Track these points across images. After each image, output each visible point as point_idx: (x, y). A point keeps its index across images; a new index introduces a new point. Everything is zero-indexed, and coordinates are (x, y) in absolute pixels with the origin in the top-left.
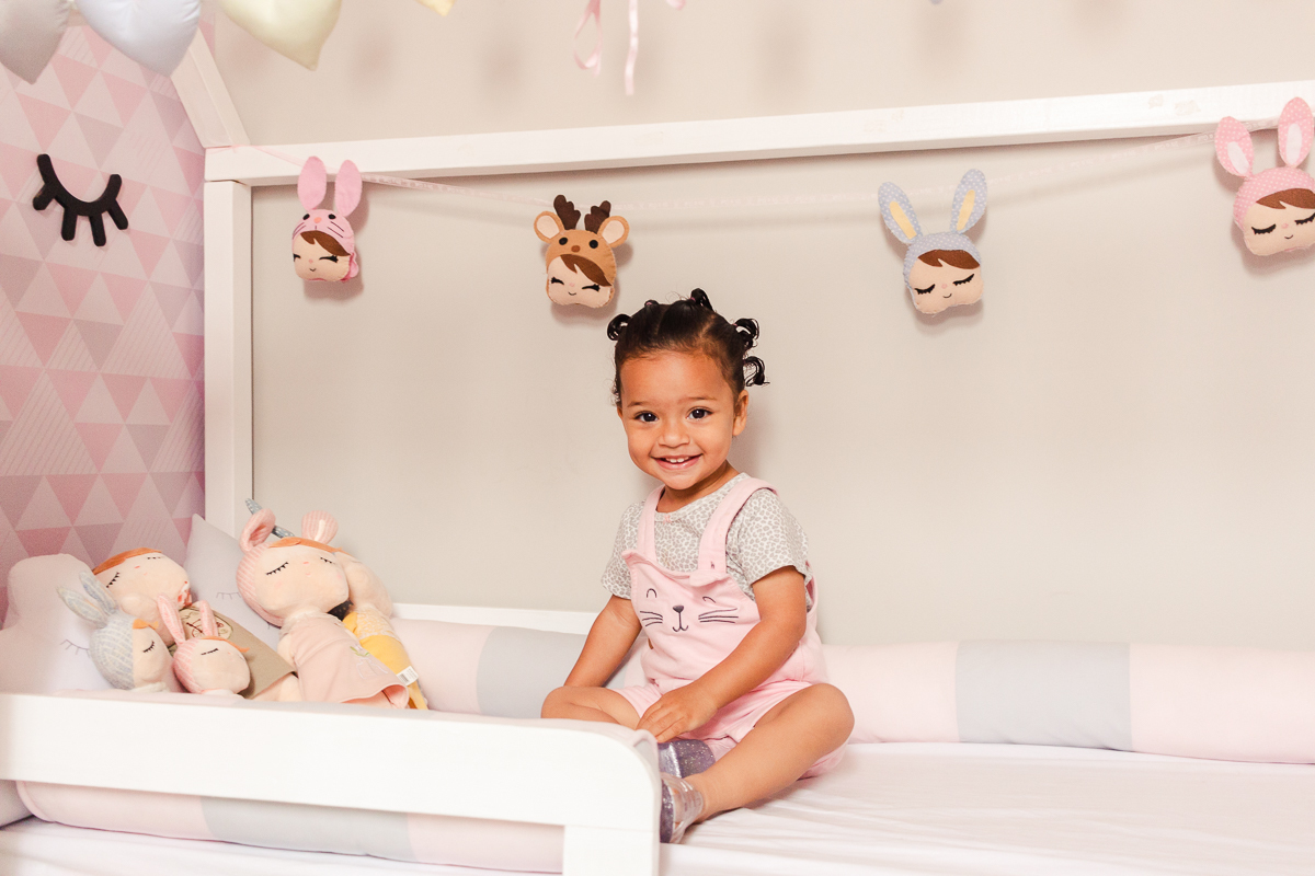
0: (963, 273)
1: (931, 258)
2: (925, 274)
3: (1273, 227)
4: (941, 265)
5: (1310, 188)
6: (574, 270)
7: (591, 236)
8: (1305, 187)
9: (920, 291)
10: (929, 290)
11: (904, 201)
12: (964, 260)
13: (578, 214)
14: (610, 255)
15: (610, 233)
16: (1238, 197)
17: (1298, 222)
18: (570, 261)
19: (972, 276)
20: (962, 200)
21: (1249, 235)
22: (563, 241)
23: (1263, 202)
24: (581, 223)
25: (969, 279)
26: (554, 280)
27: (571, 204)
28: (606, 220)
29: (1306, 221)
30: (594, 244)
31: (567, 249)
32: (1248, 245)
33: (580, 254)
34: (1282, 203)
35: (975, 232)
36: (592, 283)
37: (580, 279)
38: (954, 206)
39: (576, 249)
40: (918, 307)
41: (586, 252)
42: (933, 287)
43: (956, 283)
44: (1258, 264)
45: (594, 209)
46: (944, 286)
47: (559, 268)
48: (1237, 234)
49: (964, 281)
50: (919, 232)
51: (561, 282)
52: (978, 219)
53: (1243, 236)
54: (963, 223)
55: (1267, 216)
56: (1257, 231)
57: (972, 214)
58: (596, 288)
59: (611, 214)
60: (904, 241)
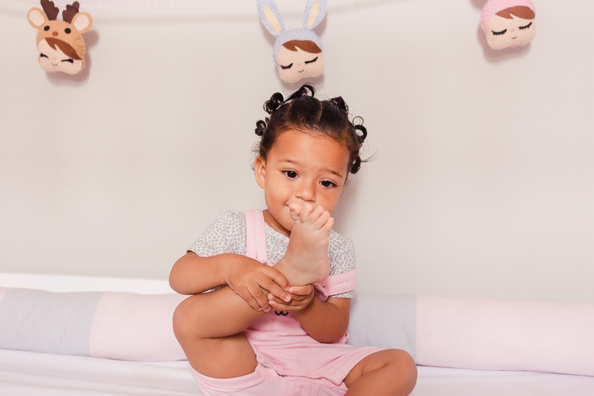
0: (312, 56)
1: (291, 45)
2: (288, 56)
3: (505, 31)
4: (296, 50)
5: (528, 6)
6: (55, 48)
7: (66, 25)
8: (525, 5)
9: (283, 68)
10: (289, 67)
11: (274, 7)
12: (312, 47)
13: (57, 10)
14: (80, 38)
15: (79, 23)
16: (484, 11)
17: (521, 28)
18: (52, 42)
19: (317, 58)
20: (311, 7)
21: (490, 35)
22: (47, 28)
23: (500, 14)
24: (60, 16)
25: (315, 60)
26: (42, 55)
27: (52, 3)
28: (77, 14)
29: (525, 27)
30: (68, 31)
31: (49, 34)
32: (489, 42)
33: (59, 37)
34: (511, 15)
35: (320, 29)
36: (67, 58)
37: (58, 54)
38: (306, 11)
39: (55, 34)
40: (282, 78)
41: (63, 37)
42: (291, 65)
43: (307, 62)
44: (493, 55)
45: (68, 6)
46: (299, 65)
47: (45, 47)
48: (481, 35)
49: (312, 62)
50: (283, 28)
51: (47, 57)
52: (321, 20)
53: (486, 36)
54: (312, 23)
55: (501, 23)
56: (495, 33)
57: (317, 17)
58: (71, 61)
59: (80, 10)
60: (274, 34)
